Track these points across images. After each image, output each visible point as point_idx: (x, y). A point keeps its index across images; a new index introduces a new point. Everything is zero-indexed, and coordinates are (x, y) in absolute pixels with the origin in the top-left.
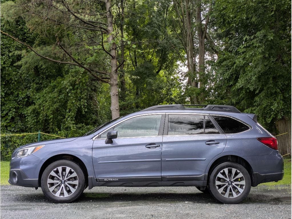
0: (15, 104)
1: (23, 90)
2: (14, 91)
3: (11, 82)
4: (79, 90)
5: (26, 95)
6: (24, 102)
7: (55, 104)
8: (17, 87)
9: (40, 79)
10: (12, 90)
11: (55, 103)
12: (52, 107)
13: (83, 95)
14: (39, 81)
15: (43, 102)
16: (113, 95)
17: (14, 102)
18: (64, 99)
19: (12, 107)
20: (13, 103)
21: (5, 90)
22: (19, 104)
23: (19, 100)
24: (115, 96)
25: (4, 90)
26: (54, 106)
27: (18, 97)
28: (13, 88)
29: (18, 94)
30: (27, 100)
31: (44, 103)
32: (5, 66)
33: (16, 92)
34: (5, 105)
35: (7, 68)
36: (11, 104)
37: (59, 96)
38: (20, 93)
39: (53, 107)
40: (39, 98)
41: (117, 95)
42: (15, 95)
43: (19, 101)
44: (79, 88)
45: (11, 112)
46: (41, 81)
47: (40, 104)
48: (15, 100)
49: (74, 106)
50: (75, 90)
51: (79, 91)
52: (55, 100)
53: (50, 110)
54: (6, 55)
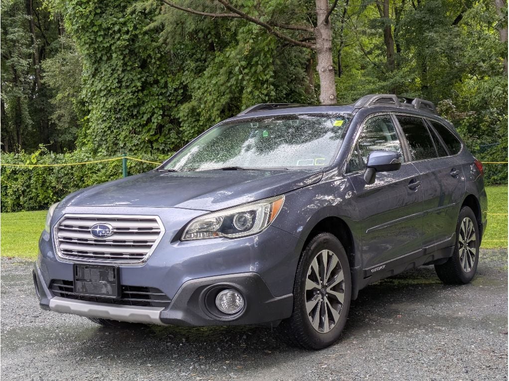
0: (162, 101)
1: (175, 75)
2: (159, 78)
3: (150, 62)
4: (260, 66)
5: (181, 83)
6: (177, 96)
7: (223, 97)
8: (164, 69)
9: (203, 52)
10: (155, 76)
11: (224, 95)
12: (218, 103)
13: (268, 77)
14: (202, 55)
15: (203, 94)
16: (324, 72)
17: (161, 97)
18: (237, 87)
19: (157, 107)
20: (158, 99)
21: (142, 77)
22: (170, 101)
23: (168, 93)
24: (327, 73)
25: (139, 76)
26: (222, 100)
27: (167, 88)
28: (156, 72)
29: (166, 83)
30: (182, 93)
31: (206, 97)
32: (137, 32)
33: (162, 78)
34: (146, 104)
35: (140, 36)
36: (156, 102)
37: (228, 81)
38: (169, 80)
39: (220, 102)
40: (199, 88)
41: (330, 70)
42: (161, 85)
43: (169, 96)
44: (259, 62)
45: (155, 116)
46: (204, 56)
47: (200, 99)
48: (161, 94)
49: (254, 98)
50: (254, 68)
51: (260, 68)
52: (222, 88)
53: (215, 108)
54: (136, 13)
